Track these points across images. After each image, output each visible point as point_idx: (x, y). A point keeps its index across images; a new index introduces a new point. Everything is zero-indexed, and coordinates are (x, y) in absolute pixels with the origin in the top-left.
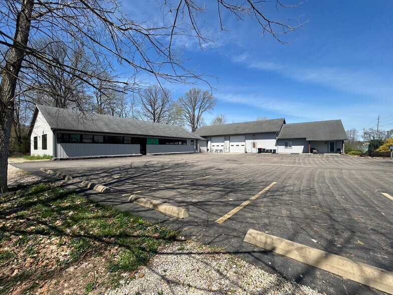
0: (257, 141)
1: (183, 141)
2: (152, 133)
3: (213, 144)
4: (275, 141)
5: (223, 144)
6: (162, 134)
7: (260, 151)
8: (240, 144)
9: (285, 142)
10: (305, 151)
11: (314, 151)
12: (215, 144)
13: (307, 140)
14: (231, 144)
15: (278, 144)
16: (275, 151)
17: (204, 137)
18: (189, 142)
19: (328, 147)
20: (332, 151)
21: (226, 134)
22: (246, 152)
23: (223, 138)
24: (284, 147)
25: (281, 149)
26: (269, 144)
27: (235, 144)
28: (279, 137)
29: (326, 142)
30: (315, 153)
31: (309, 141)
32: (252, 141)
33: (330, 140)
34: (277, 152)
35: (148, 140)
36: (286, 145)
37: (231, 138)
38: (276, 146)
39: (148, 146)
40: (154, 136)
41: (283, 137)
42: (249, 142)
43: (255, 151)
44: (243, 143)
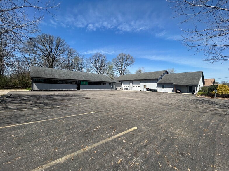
0: (147, 84)
1: (104, 83)
2: (84, 79)
3: (124, 85)
4: (156, 84)
5: (129, 85)
6: (90, 79)
7: (148, 90)
8: (138, 85)
9: (162, 85)
10: (173, 91)
11: (178, 91)
12: (125, 85)
13: (173, 84)
14: (133, 85)
15: (158, 86)
16: (156, 90)
17: (120, 81)
18: (108, 84)
19: (188, 89)
20: (190, 91)
21: (131, 80)
22: (140, 91)
23: (129, 82)
24: (161, 88)
25: (160, 90)
26: (153, 86)
27: (135, 85)
28: (159, 82)
29: (187, 86)
30: (179, 92)
31: (175, 85)
32: (144, 84)
33: (188, 84)
34: (157, 91)
35: (81, 83)
36: (163, 87)
37: (133, 82)
38: (157, 87)
39: (81, 86)
40: (85, 80)
41: (161, 82)
42: (142, 85)
43: (145, 90)
44: (139, 85)
